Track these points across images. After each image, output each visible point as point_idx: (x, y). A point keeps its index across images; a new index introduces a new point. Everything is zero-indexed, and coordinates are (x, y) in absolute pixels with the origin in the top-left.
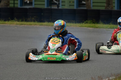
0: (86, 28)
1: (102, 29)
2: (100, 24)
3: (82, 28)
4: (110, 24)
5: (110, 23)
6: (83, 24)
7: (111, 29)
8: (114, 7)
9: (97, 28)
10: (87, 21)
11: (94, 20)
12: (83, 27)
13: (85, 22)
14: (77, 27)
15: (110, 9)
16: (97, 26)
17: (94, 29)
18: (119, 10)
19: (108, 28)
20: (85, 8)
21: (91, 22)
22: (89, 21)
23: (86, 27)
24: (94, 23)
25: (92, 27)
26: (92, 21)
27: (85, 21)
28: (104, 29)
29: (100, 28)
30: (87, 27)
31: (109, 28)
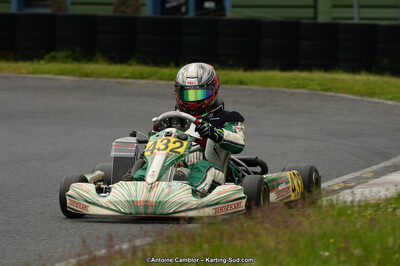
0: (51, 76)
1: (104, 80)
2: (96, 62)
3: (37, 76)
4: (130, 65)
5: (130, 62)
6: (43, 65)
7: (135, 78)
8: (143, 8)
9: (87, 76)
10: (53, 54)
11: (77, 49)
12: (41, 73)
13: (47, 57)
14: (21, 73)
15: (129, 12)
16: (88, 71)
17: (76, 78)
18: (159, 16)
19: (125, 75)
20: (48, 11)
21: (67, 57)
22: (61, 55)
23: (50, 73)
24: (77, 59)
25: (71, 73)
26: (70, 52)
27: (48, 52)
28: (112, 80)
29: (97, 77)
30: (56, 74)
31: (126, 78)
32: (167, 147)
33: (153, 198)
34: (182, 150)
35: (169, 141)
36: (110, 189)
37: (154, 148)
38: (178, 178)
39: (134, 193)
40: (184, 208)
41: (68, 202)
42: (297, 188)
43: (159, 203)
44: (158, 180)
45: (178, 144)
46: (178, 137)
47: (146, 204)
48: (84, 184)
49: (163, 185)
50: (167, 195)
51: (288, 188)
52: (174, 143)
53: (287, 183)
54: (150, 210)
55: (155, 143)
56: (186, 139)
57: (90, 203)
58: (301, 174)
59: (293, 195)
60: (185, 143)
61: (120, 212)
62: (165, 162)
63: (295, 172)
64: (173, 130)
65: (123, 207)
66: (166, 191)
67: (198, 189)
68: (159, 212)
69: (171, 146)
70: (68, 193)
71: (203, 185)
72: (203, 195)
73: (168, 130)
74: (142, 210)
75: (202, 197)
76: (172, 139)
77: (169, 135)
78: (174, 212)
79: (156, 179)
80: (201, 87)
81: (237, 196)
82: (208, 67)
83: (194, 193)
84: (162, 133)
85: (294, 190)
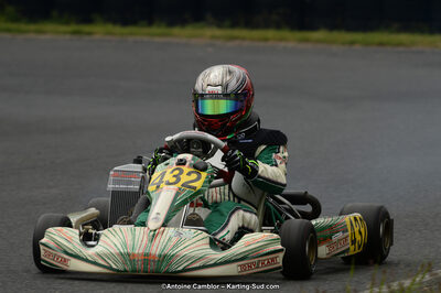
32: (178, 180)
33: (156, 249)
34: (198, 185)
35: (181, 172)
36: (99, 235)
37: (161, 181)
38: (192, 222)
39: (130, 243)
40: (197, 265)
41: (42, 252)
42: (358, 238)
43: (163, 258)
44: (164, 225)
45: (194, 176)
46: (195, 167)
47: (147, 257)
48: (65, 229)
49: (170, 231)
50: (176, 246)
51: (346, 238)
52: (189, 174)
53: (345, 231)
54: (152, 267)
55: (163, 174)
56: (205, 169)
57: (71, 255)
58: (365, 218)
59: (352, 248)
60: (204, 175)
61: (110, 268)
62: (174, 200)
63: (358, 215)
64: (188, 157)
65: (116, 262)
66: (174, 240)
67: (218, 237)
68: (163, 269)
69: (184, 178)
70: (43, 241)
71: (224, 232)
72: (225, 246)
73: (181, 156)
74: (139, 266)
75: (223, 249)
76: (186, 169)
77: (182, 163)
78: (184, 270)
79: (160, 223)
80: (226, 96)
81: (272, 248)
82: (238, 71)
83: (213, 243)
84: (173, 161)
85: (353, 242)
